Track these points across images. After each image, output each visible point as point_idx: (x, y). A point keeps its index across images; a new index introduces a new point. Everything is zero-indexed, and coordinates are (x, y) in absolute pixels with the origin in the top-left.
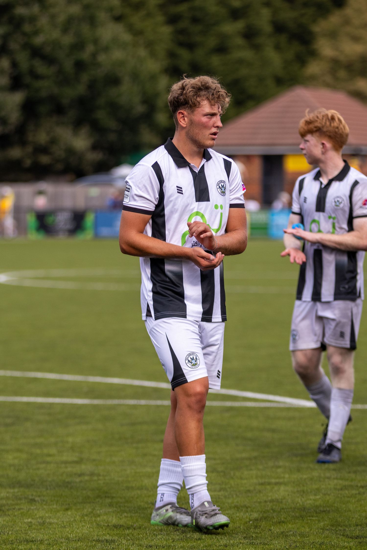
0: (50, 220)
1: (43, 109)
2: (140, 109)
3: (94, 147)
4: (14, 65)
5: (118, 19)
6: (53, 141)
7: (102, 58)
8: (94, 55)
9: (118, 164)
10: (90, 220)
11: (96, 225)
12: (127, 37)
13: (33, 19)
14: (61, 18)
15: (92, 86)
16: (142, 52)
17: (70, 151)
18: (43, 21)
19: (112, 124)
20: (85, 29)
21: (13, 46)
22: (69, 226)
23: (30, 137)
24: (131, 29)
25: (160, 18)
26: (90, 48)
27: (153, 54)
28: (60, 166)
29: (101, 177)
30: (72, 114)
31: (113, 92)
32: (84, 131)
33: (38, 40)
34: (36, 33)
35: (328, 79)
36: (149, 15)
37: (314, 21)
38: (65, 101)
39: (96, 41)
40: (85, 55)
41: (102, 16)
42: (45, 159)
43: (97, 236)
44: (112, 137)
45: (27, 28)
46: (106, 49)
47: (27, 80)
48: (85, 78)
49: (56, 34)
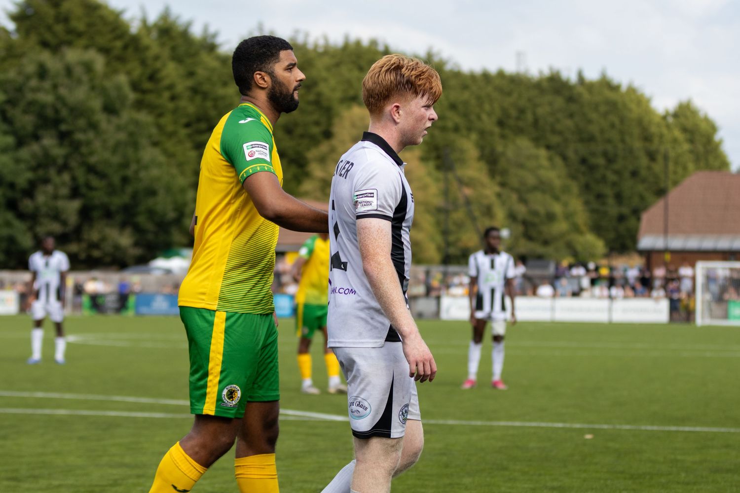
0: (100, 301)
1: (96, 214)
2: (171, 215)
3: (136, 244)
4: (74, 179)
5: (155, 144)
6: (104, 239)
7: (143, 174)
8: (136, 172)
9: (154, 257)
10: (132, 300)
11: (137, 306)
12: (162, 158)
13: (88, 143)
14: (111, 143)
15: (135, 196)
16: (174, 171)
17: (117, 247)
18: (97, 145)
19: (149, 226)
20: (130, 152)
21: (73, 164)
22: (115, 305)
23: (85, 236)
24: (166, 152)
25: (188, 145)
26: (133, 167)
27: (183, 173)
28: (108, 259)
29: (142, 268)
30: (119, 218)
31: (150, 202)
32: (128, 231)
33: (93, 160)
34: (91, 153)
35: (319, 194)
36: (180, 142)
37: (308, 149)
38: (113, 208)
39: (138, 161)
40: (129, 172)
41: (144, 141)
42: (96, 253)
43: (138, 314)
44: (150, 237)
45: (84, 150)
46: (146, 167)
47: (84, 190)
48: (129, 189)
49: (107, 155)
